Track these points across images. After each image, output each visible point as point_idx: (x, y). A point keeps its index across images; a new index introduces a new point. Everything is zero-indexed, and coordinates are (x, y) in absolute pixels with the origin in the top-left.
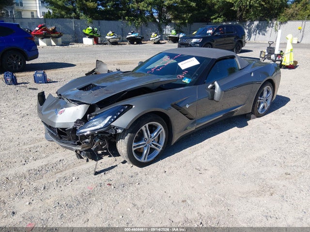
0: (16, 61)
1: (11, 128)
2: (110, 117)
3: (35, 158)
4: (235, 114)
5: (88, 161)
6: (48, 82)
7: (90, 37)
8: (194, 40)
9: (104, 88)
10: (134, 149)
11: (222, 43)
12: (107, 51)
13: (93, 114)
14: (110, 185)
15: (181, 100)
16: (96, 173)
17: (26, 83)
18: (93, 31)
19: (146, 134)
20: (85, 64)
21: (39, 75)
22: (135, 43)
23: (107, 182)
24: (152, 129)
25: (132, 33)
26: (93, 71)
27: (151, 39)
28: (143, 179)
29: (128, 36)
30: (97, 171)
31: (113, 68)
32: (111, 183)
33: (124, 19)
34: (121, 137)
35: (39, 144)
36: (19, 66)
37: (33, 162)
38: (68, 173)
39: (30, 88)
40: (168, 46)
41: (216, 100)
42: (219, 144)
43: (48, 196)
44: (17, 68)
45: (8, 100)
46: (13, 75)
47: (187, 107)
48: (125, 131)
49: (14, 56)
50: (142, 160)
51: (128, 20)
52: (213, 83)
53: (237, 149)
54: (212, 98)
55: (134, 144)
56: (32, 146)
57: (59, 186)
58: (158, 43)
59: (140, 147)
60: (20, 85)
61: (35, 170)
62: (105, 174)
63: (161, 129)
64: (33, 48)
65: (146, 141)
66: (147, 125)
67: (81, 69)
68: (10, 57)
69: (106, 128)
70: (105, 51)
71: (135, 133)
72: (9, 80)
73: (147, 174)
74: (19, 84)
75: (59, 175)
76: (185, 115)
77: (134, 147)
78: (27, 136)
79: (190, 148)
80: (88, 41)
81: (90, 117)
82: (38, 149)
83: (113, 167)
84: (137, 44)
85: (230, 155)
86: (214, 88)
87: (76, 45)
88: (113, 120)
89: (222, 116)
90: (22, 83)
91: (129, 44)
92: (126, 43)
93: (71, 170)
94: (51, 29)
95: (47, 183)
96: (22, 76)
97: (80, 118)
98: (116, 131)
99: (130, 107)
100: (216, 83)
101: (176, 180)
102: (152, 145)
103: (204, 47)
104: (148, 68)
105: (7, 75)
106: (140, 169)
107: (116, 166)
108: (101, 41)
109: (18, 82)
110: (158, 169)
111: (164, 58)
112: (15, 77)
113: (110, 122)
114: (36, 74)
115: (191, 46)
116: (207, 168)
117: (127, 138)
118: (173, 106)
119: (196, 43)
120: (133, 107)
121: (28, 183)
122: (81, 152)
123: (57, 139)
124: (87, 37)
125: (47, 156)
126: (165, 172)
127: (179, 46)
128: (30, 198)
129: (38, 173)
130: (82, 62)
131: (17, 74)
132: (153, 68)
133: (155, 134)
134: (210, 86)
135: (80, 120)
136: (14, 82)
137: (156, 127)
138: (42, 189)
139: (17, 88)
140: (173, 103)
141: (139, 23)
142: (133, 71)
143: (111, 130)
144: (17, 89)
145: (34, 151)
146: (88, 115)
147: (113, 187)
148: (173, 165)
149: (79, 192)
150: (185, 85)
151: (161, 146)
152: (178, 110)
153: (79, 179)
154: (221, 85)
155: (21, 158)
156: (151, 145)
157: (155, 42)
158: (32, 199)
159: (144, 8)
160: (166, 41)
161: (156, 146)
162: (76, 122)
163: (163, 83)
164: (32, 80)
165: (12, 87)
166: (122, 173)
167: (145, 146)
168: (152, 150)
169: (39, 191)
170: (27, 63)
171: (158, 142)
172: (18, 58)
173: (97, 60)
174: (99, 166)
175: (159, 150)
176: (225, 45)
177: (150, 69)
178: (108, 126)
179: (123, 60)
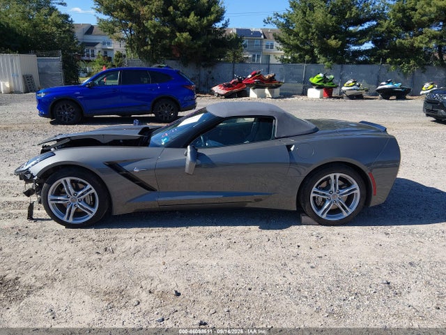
7: (319, 87)
10: (51, 202)
14: (20, 230)
18: (325, 80)
19: (66, 189)
22: (393, 97)
25: (389, 83)
27: (421, 93)
29: (380, 87)
33: (384, 61)
47: (136, 171)
51: (391, 63)
59: (59, 202)
63: (90, 189)
65: (68, 198)
66: (67, 179)
80: (314, 93)
91: (381, 99)
94: (267, 77)
124: (315, 87)
133: (80, 193)
141: (409, 68)
151: (93, 211)
159: (421, 45)
167: (69, 204)
172: (170, 107)
175: (91, 215)
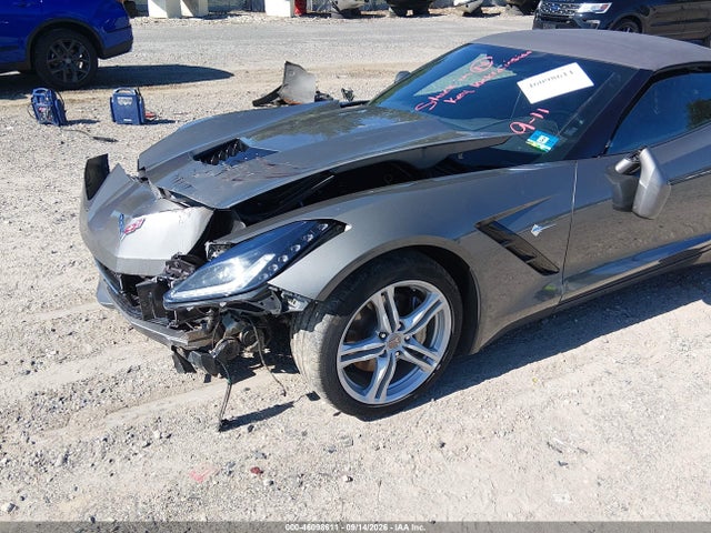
0: (70, 57)
1: (20, 252)
2: (270, 257)
3: (61, 356)
4: (702, 259)
5: (208, 380)
6: (148, 122)
8: (585, 8)
9: (266, 159)
10: (341, 365)
11: (671, 19)
12: (326, 34)
13: (219, 242)
14: (258, 471)
15: (514, 210)
16: (226, 425)
17: (90, 122)
19: (384, 318)
20: (260, 72)
21: (125, 102)
22: (410, 12)
23: (253, 463)
24: (408, 302)
26: (275, 94)
27: (457, 3)
28: (367, 464)
30: (228, 417)
31: (333, 88)
32: (262, 464)
34: (305, 324)
35: (83, 309)
36: (79, 73)
37: (55, 367)
38: (142, 414)
39: (96, 138)
40: (504, 23)
41: (640, 213)
42: (637, 361)
43: (69, 487)
44: (75, 79)
45: (33, 168)
46: (54, 98)
47: (536, 233)
48: (315, 308)
49: (67, 44)
50: (370, 398)
52: (635, 155)
53: (700, 382)
54: (628, 205)
55: (343, 350)
56: (62, 314)
57: (109, 456)
58: (477, 13)
59: (365, 358)
60: (74, 127)
61: (53, 395)
62: (250, 429)
63: (438, 303)
64: (119, 23)
65: (383, 340)
66: (390, 290)
67: (243, 88)
68: (57, 47)
69: (254, 293)
70: (320, 34)
71: (349, 313)
72: (45, 110)
73: (381, 446)
74: (72, 123)
75: (116, 420)
76: (524, 258)
77: (344, 358)
78: (57, 281)
79: (535, 365)
81: (213, 248)
82: (76, 328)
83: (279, 409)
84: (414, 16)
85: (675, 406)
86: (635, 170)
87: (246, 18)
88: (276, 268)
89: (656, 263)
90: (79, 122)
91: (392, 16)
92: (383, 13)
93: (154, 406)
95: (74, 444)
96: (83, 101)
97: (185, 252)
98: (285, 306)
99: (336, 227)
100: (645, 155)
101: (476, 481)
102: (406, 353)
103: (613, 29)
104: (420, 93)
105: (38, 97)
106: (363, 424)
107: (290, 405)
108: (315, 7)
109: (69, 117)
110: (419, 433)
111: (476, 61)
112: (61, 105)
113: (266, 276)
114: (116, 96)
115: (573, 24)
116: (586, 445)
117: (320, 327)
118: (483, 228)
119: (591, 15)
120: (348, 228)
121: (23, 439)
122: (187, 352)
123: (123, 305)
125: (96, 352)
126: (443, 445)
127: (537, 25)
128: (16, 488)
129: (58, 405)
130: (251, 67)
131: (65, 96)
132: (434, 95)
133: (416, 319)
134: (623, 164)
135: (183, 257)
136: (58, 117)
137: (422, 297)
138: (58, 462)
139: (64, 133)
140: (487, 220)
142: (375, 101)
143: (268, 300)
144: (64, 137)
145: (66, 330)
146: (208, 244)
147: (266, 481)
148: (469, 422)
149: (161, 486)
150: (534, 157)
151: (436, 357)
152: (500, 242)
153: (172, 440)
154: (661, 163)
155: (25, 350)
156: (400, 353)
157: (469, 10)
158: (22, 494)
160: (502, 9)
161: (419, 356)
162: (170, 263)
163: (460, 149)
164: (105, 115)
165: (53, 129)
166: (304, 434)
167: (384, 356)
168: (403, 368)
169: (49, 467)
170: (102, 63)
171: (427, 344)
172: (76, 49)
173: (288, 63)
174: (238, 402)
175: (427, 370)
176: (682, 26)
177: (425, 99)
178: (261, 287)
179: (367, 62)
